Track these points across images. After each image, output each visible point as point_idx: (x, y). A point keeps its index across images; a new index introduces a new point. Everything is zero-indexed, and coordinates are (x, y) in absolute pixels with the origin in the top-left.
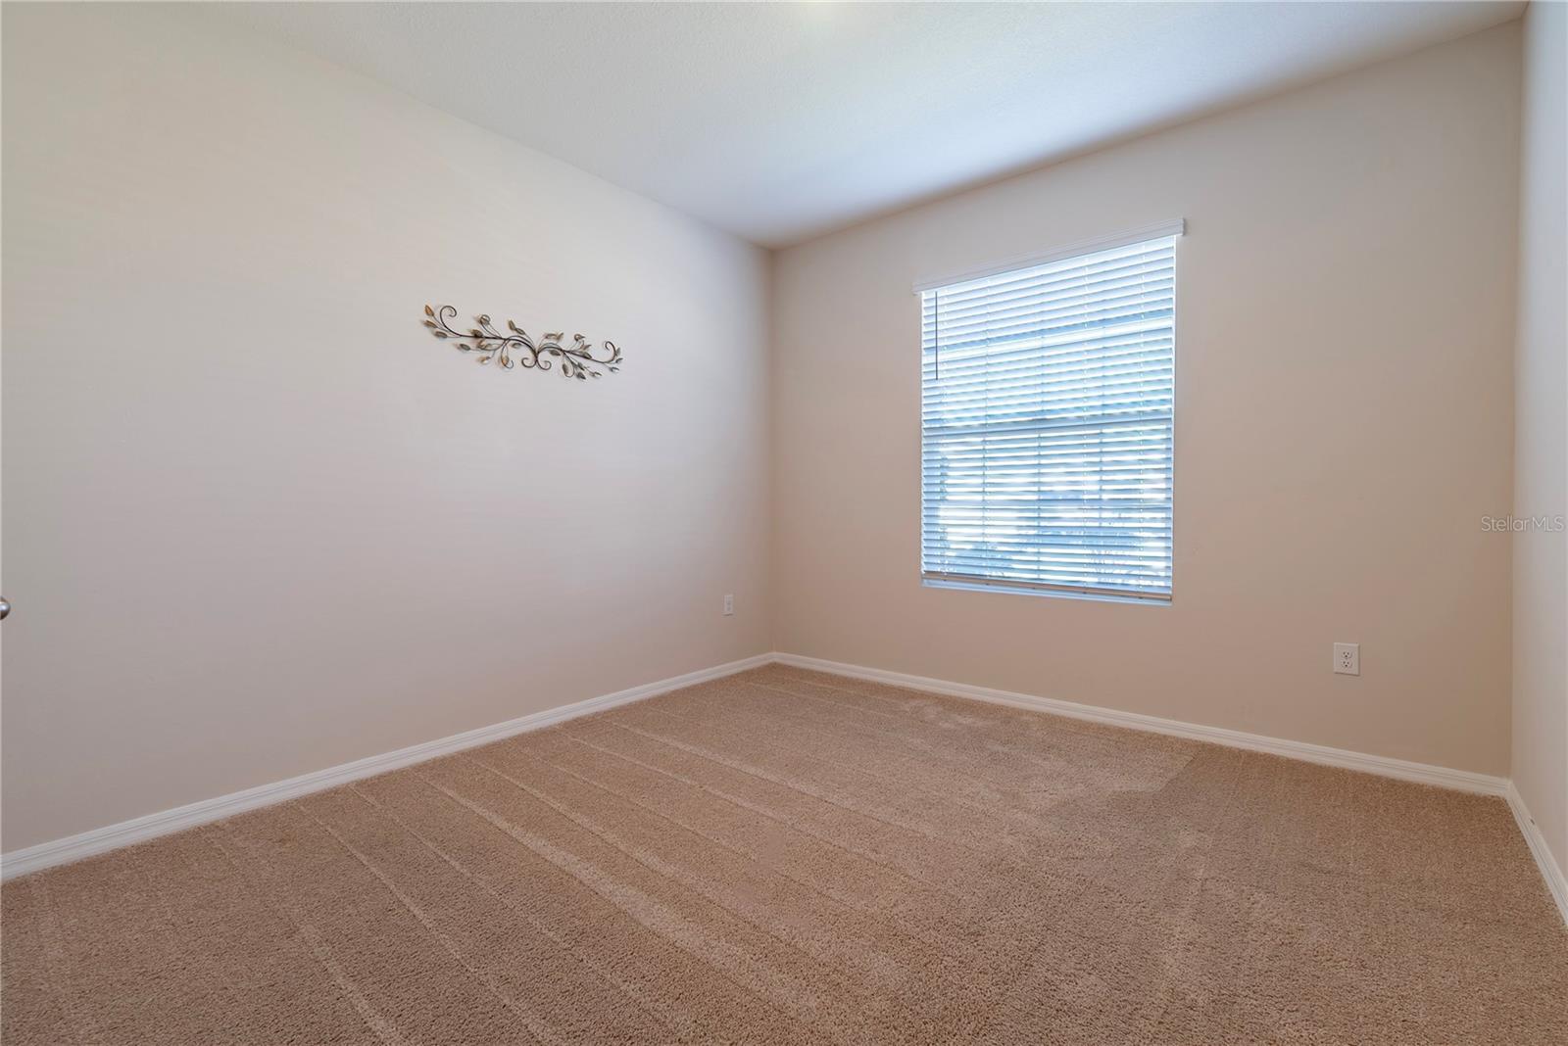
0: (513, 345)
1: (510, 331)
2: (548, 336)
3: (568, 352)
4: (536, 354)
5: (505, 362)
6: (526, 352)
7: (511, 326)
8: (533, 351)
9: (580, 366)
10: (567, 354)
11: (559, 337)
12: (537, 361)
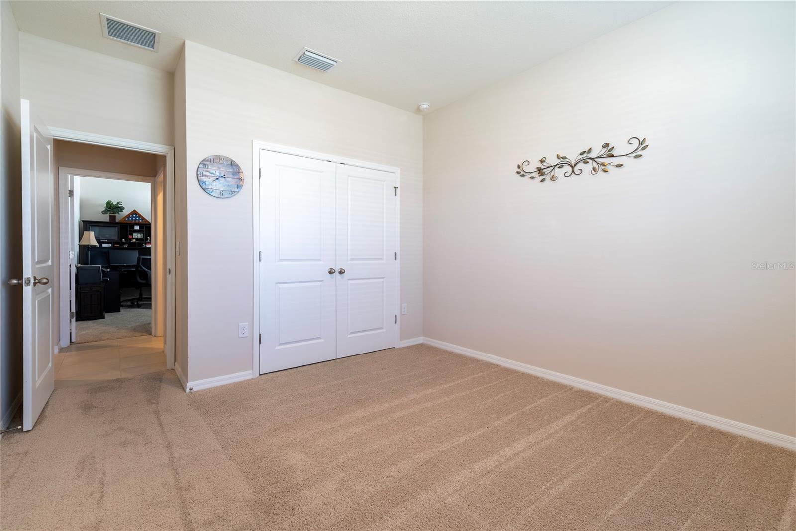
0: (559, 167)
1: (558, 160)
2: (581, 154)
3: (596, 158)
4: (573, 167)
5: (553, 178)
6: (567, 168)
7: (558, 157)
8: (571, 166)
9: (603, 164)
10: (595, 159)
11: (590, 150)
12: (573, 171)
